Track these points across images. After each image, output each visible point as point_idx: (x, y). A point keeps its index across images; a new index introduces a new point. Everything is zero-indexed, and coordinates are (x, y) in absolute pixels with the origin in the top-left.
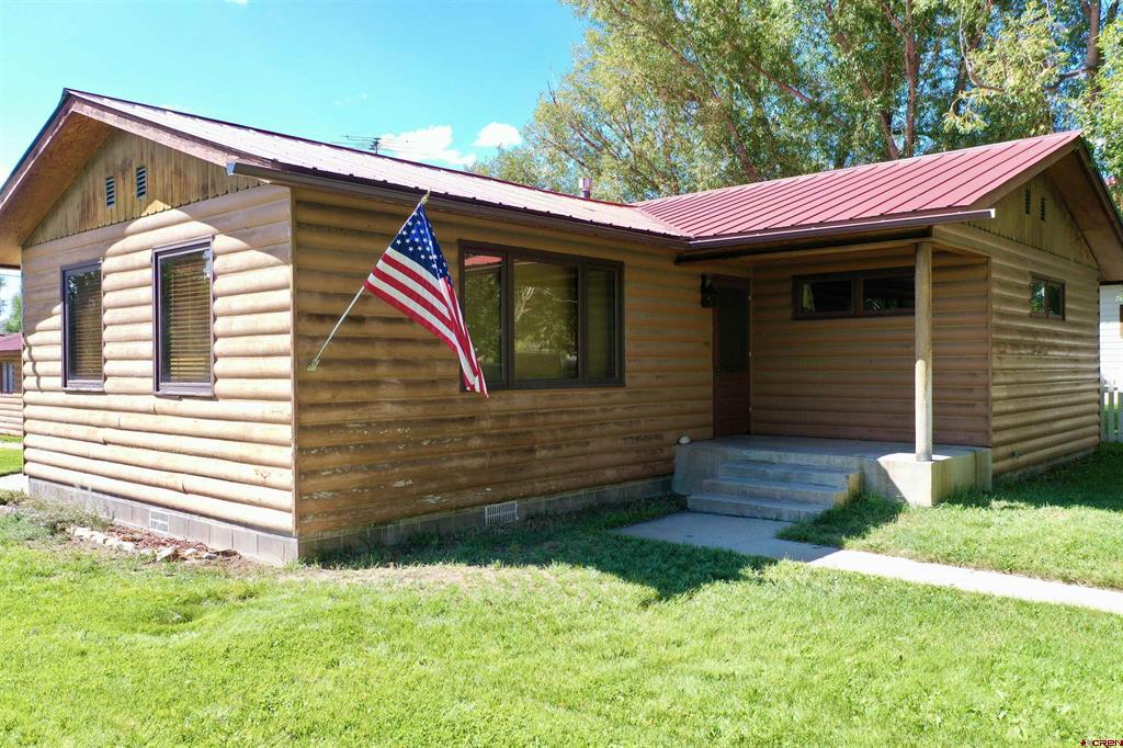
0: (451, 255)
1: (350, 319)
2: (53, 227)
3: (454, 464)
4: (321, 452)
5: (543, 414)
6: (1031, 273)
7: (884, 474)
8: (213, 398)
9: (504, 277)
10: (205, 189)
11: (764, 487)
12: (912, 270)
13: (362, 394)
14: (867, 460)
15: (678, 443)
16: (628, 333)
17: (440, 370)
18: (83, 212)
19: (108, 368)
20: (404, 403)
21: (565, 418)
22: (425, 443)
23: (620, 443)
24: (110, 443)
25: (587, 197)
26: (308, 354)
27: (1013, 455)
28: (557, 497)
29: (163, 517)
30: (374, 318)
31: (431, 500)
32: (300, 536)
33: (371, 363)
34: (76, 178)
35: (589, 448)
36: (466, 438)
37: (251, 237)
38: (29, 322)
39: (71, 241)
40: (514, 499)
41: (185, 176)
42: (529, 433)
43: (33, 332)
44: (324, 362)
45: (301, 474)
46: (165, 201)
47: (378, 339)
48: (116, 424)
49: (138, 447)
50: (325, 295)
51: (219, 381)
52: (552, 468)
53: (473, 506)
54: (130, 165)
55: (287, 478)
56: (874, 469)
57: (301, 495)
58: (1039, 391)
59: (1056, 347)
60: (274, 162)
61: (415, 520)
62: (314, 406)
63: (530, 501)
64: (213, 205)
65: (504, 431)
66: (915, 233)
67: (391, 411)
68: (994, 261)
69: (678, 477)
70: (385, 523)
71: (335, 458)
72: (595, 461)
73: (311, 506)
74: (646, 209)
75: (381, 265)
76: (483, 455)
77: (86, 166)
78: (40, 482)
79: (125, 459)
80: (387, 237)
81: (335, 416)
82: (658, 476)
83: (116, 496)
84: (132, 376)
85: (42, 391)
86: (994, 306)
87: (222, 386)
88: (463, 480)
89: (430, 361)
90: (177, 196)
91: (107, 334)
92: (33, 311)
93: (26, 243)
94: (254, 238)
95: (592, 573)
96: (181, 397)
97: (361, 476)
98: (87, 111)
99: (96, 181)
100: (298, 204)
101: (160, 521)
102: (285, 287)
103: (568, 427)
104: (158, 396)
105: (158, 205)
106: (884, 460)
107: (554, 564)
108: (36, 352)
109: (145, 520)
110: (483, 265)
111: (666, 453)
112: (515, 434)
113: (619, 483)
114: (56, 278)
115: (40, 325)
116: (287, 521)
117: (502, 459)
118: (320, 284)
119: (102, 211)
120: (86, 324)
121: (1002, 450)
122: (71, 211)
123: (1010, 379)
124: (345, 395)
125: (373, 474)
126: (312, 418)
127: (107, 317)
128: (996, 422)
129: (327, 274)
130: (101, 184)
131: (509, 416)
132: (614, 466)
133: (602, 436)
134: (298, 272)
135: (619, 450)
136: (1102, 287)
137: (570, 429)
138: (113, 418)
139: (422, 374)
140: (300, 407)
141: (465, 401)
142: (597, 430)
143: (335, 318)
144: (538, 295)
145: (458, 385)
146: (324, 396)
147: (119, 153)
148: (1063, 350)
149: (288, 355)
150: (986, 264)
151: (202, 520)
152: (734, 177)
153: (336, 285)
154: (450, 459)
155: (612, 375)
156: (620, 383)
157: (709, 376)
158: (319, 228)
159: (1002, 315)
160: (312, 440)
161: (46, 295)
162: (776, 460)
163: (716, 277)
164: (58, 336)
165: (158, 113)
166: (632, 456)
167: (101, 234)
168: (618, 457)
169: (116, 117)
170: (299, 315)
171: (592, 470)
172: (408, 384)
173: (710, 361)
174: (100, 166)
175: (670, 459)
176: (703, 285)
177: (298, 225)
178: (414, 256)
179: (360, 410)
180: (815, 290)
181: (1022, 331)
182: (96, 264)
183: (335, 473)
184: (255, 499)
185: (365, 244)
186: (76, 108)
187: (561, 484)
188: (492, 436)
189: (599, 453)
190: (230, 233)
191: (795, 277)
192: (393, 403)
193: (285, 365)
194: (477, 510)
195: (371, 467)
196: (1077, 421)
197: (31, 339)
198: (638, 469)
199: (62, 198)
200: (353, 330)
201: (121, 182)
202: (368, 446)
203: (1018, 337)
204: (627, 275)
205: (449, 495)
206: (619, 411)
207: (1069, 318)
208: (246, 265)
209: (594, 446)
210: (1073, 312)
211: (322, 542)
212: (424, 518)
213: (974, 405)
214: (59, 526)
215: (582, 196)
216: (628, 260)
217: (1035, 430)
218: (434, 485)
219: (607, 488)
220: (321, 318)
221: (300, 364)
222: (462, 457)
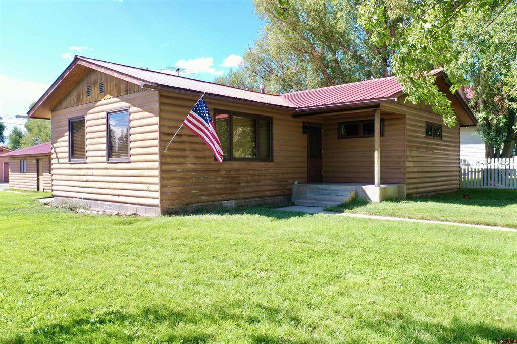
0: (212, 114)
1: (178, 135)
2: (64, 104)
3: (213, 186)
4: (168, 179)
5: (243, 170)
6: (425, 121)
7: (364, 191)
8: (129, 162)
9: (229, 122)
10: (126, 91)
11: (322, 197)
12: (373, 120)
13: (181, 160)
14: (358, 187)
15: (294, 183)
16: (274, 142)
17: (207, 153)
18: (77, 98)
19: (88, 154)
20: (194, 164)
21: (251, 172)
22: (202, 178)
23: (272, 183)
24: (88, 181)
25: (263, 93)
26: (164, 146)
27: (416, 188)
28: (249, 200)
29: (110, 205)
30: (185, 135)
31: (204, 198)
32: (161, 207)
33: (184, 150)
34: (74, 86)
35: (260, 184)
36: (216, 177)
37: (143, 107)
38: (55, 139)
39: (73, 109)
40: (233, 200)
41: (119, 86)
42: (238, 177)
43: (56, 142)
44: (169, 149)
45: (162, 186)
46: (111, 95)
47: (186, 142)
48: (91, 174)
49: (100, 181)
50: (169, 127)
51: (132, 156)
52: (246, 190)
53: (218, 201)
54: (97, 82)
55: (157, 187)
56: (361, 190)
57: (162, 193)
58: (429, 165)
59: (438, 149)
60: (155, 83)
61: (198, 204)
62: (166, 164)
63: (239, 201)
64: (130, 96)
65: (229, 176)
66: (373, 106)
67: (190, 166)
68: (407, 116)
69: (294, 195)
70: (189, 204)
71: (173, 181)
72: (262, 188)
73: (165, 197)
74: (285, 97)
75: (189, 117)
76: (222, 184)
77: (79, 82)
78: (58, 198)
79: (95, 186)
80: (191, 108)
81: (172, 167)
82: (286, 195)
83: (91, 200)
84: (98, 157)
85: (60, 164)
86: (408, 133)
87: (133, 158)
88: (215, 192)
89: (204, 150)
90: (116, 93)
91: (87, 142)
92: (56, 135)
93: (53, 110)
94: (145, 107)
95: (257, 216)
96: (117, 163)
97: (181, 188)
98: (84, 63)
99: (84, 87)
100: (161, 96)
101: (108, 207)
102: (157, 124)
103: (252, 176)
104: (108, 163)
105: (109, 96)
106: (364, 187)
107: (245, 214)
108: (57, 150)
109: (103, 207)
110: (222, 118)
111: (289, 187)
112: (233, 177)
113: (271, 197)
114: (66, 122)
115: (59, 140)
116: (157, 202)
117: (228, 185)
118: (167, 123)
119: (85, 98)
120: (78, 139)
121: (412, 186)
122: (73, 98)
123: (415, 160)
124: (175, 161)
125: (184, 187)
126: (165, 167)
127: (87, 136)
128: (408, 175)
129: (170, 120)
130: (85, 88)
131: (231, 170)
132: (269, 190)
133: (264, 179)
134: (160, 119)
135: (271, 185)
136: (461, 128)
137: (253, 176)
138: (90, 172)
139: (201, 154)
140: (161, 164)
141: (216, 164)
142: (263, 177)
143: (172, 134)
144: (243, 131)
145: (213, 158)
146: (169, 160)
147: (93, 78)
148: (441, 151)
149: (157, 146)
150: (405, 117)
151: (125, 205)
152: (323, 84)
153: (173, 124)
154: (210, 184)
155: (269, 158)
156: (272, 161)
157: (306, 159)
158: (168, 104)
159: (412, 136)
160: (164, 175)
161: (62, 129)
162: (327, 188)
163: (308, 123)
164: (67, 144)
165: (107, 63)
166: (276, 187)
167: (85, 106)
168: (271, 187)
169: (96, 66)
170: (161, 133)
171: (261, 191)
172: (197, 158)
173: (306, 153)
174: (85, 82)
175: (291, 189)
176: (303, 126)
177: (161, 104)
178: (199, 114)
179: (180, 166)
180: (346, 128)
181: (420, 143)
182: (83, 117)
183: (172, 186)
184: (145, 196)
185: (181, 110)
186: (79, 62)
187: (250, 195)
188: (225, 177)
189: (263, 185)
190: (136, 106)
191: (339, 123)
192: (191, 164)
193: (156, 150)
194: (220, 202)
195: (184, 185)
196: (448, 178)
197: (55, 145)
198: (278, 192)
199: (69, 94)
200: (178, 139)
201: (93, 87)
202: (183, 178)
203: (419, 145)
204: (274, 121)
205: (210, 196)
206: (271, 171)
207: (444, 138)
208: (142, 117)
209: (262, 183)
210: (445, 136)
211: (168, 209)
212: (202, 204)
213: (400, 169)
214: (73, 209)
215: (261, 92)
216: (275, 116)
217: (428, 180)
218: (205, 193)
219: (266, 198)
220: (168, 134)
221: (161, 149)
222: (214, 184)
